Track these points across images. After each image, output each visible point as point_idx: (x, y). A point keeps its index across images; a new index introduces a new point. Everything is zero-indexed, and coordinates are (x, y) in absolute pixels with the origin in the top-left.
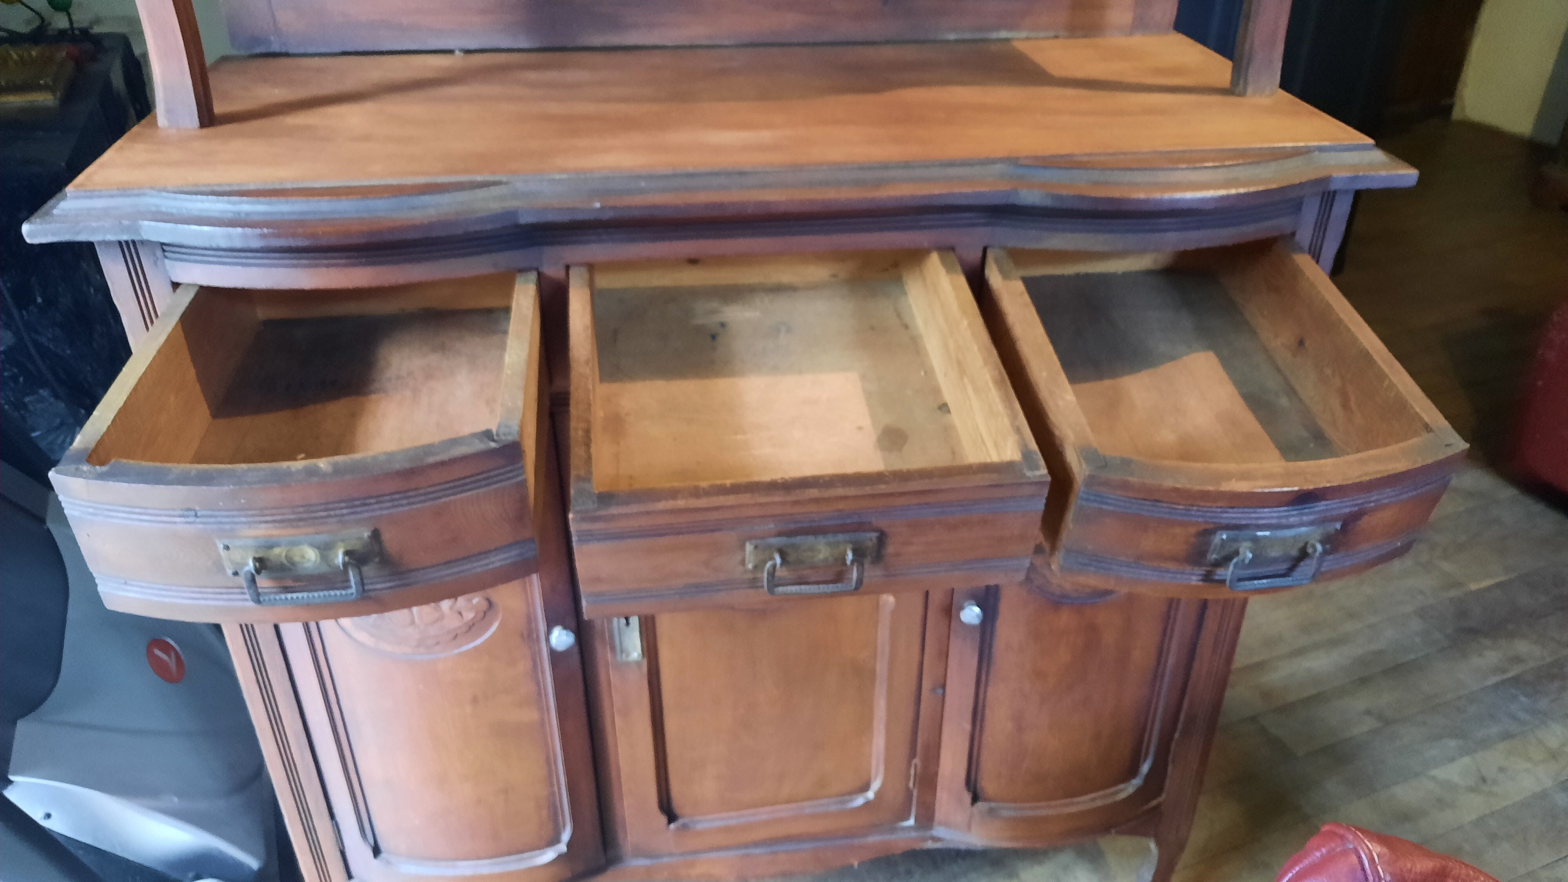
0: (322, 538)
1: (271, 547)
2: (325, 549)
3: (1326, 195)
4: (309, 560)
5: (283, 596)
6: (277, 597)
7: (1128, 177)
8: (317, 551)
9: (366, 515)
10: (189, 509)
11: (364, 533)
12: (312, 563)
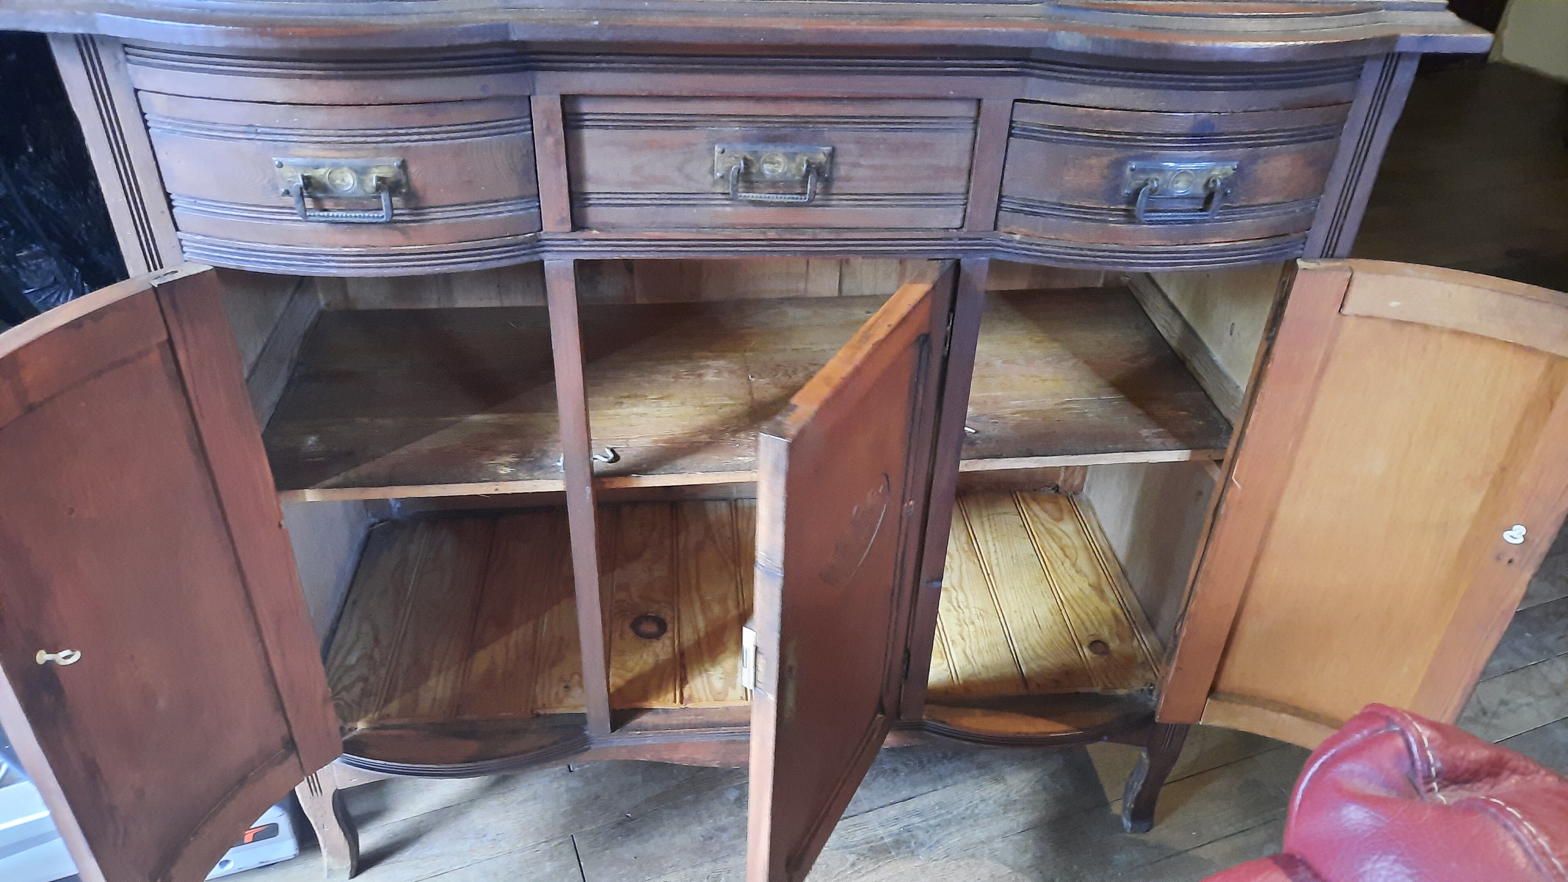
0: (361, 164)
1: (318, 168)
2: (361, 172)
3: (1390, 57)
4: (348, 185)
7: (1177, 23)
8: (354, 174)
9: (398, 145)
10: (251, 126)
11: (394, 162)
12: (350, 187)
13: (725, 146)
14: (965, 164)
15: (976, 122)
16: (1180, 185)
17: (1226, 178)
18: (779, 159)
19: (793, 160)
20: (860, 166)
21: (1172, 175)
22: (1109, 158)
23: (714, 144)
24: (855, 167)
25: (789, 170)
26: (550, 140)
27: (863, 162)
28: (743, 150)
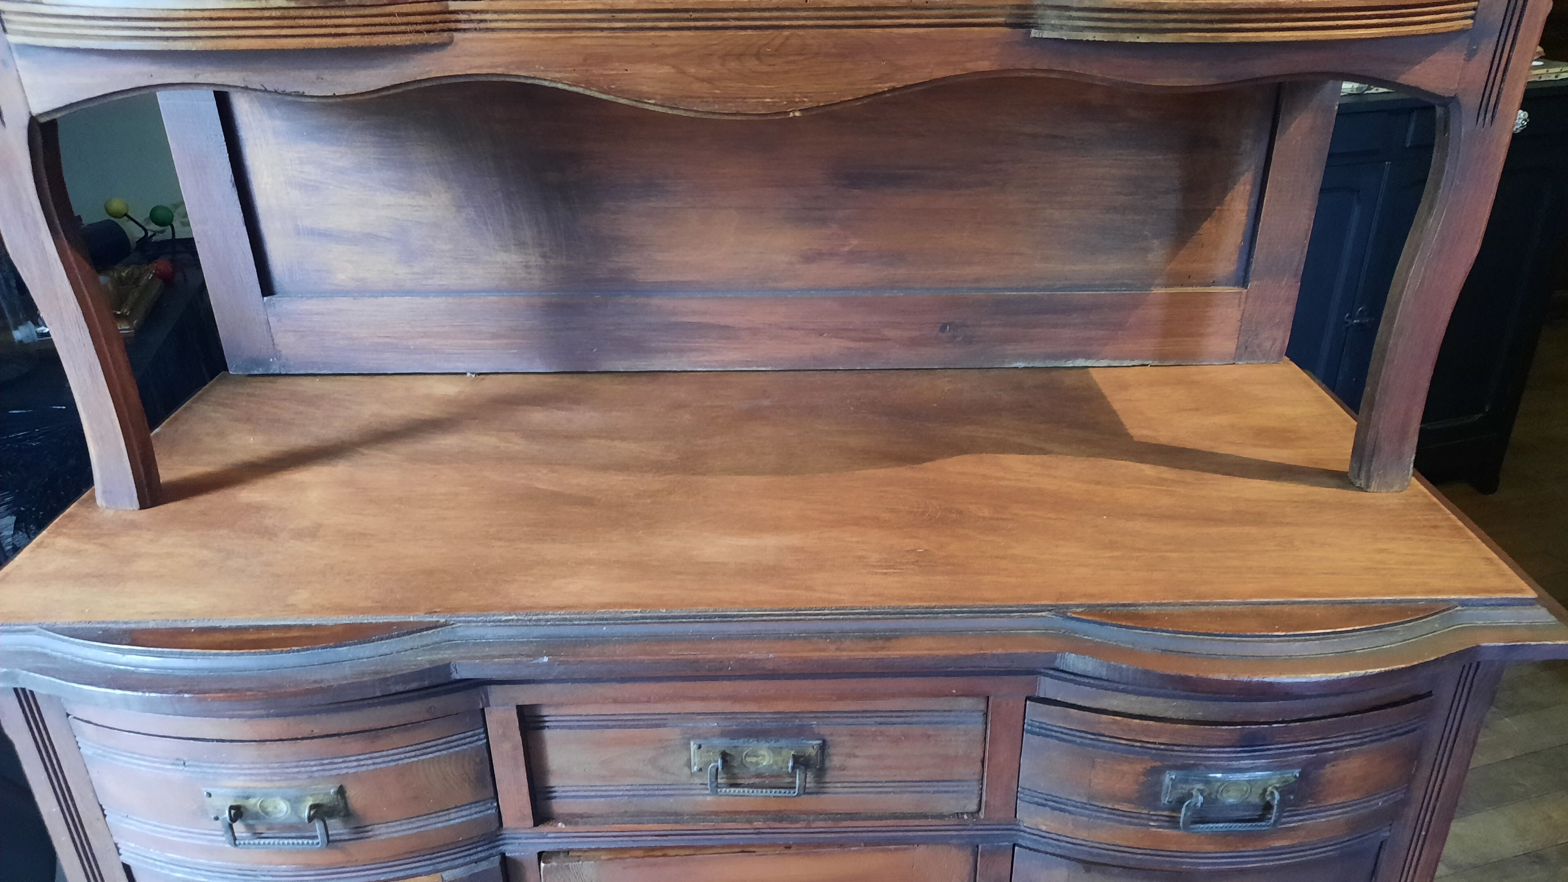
0: (293, 792)
1: (248, 798)
2: (295, 802)
4: (281, 811)
5: (257, 841)
6: (252, 842)
8: (287, 803)
9: (334, 772)
10: (177, 759)
11: (330, 789)
12: (283, 814)
13: (699, 742)
14: (977, 753)
15: (986, 714)
16: (1231, 793)
17: (1286, 786)
18: (764, 752)
19: (780, 753)
20: (855, 756)
21: (1221, 786)
22: (1143, 766)
23: (689, 740)
24: (850, 757)
25: (776, 763)
26: (507, 746)
27: (858, 752)
28: (722, 743)
